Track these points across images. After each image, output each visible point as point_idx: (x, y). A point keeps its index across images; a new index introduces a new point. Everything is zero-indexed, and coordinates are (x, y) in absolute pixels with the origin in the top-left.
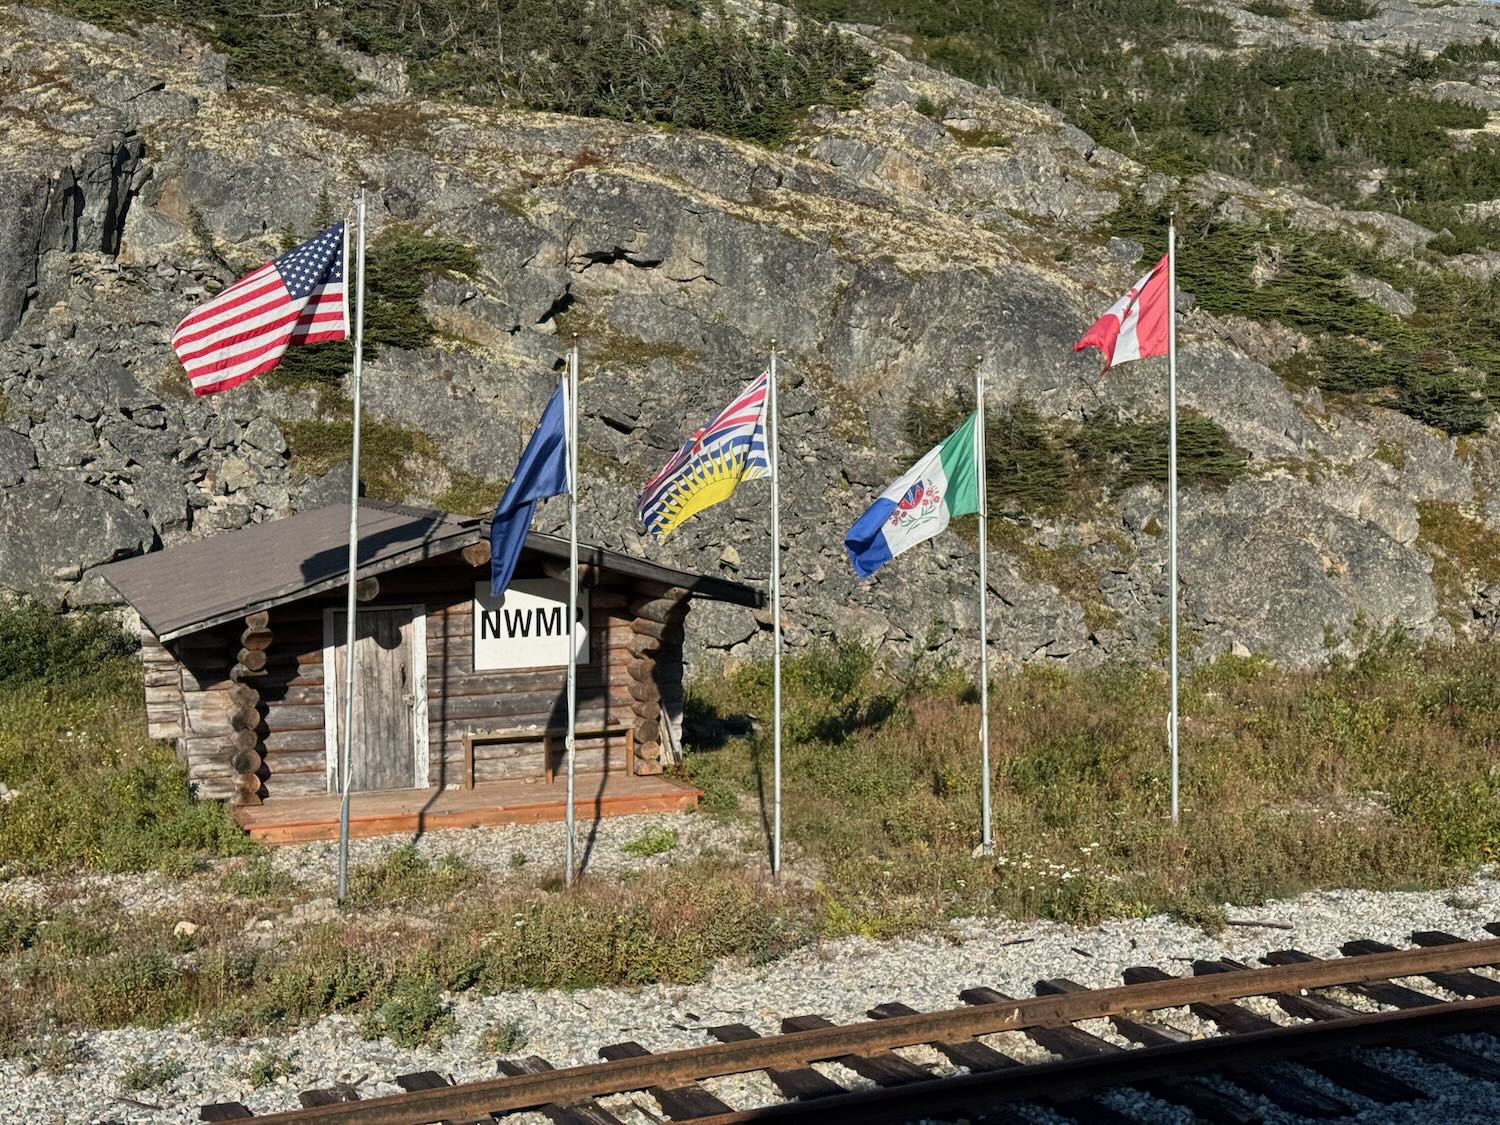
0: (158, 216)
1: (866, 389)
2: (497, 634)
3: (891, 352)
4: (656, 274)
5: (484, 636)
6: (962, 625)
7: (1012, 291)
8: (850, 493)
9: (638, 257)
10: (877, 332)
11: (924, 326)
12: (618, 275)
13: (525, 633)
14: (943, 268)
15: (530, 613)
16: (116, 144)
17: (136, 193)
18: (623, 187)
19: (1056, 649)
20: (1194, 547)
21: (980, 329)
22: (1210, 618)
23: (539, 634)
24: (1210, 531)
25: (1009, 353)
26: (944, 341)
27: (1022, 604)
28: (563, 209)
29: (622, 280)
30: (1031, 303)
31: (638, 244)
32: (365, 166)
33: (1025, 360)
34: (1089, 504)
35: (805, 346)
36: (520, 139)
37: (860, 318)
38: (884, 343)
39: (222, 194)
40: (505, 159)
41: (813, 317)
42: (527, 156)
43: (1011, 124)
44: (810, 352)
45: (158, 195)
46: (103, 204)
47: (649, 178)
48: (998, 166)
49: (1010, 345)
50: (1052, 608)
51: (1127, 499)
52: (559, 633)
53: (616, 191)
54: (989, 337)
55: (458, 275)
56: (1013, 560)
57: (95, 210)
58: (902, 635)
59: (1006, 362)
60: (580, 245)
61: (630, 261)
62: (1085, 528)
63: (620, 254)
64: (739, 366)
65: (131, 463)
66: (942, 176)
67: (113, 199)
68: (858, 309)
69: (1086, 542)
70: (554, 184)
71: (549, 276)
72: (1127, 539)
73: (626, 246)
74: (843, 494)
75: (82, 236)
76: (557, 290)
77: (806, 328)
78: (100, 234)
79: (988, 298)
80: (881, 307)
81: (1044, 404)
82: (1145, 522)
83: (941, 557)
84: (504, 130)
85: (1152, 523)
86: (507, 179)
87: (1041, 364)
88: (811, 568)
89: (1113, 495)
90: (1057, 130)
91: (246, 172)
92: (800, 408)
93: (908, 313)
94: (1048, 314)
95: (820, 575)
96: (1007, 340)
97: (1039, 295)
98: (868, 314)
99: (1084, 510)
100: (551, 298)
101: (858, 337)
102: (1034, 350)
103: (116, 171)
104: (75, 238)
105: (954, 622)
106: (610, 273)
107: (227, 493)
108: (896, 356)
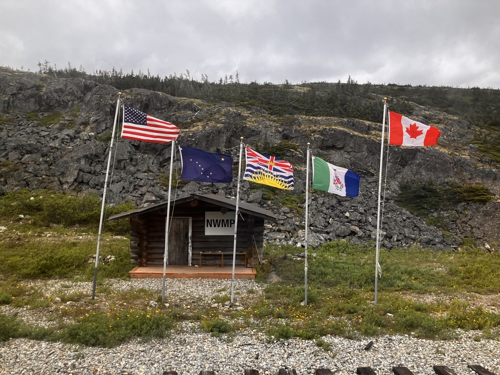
1: (392, 177)
2: (211, 226)
3: (398, 168)
4: (342, 151)
5: (207, 226)
8: (382, 201)
9: (337, 147)
10: (395, 163)
11: (407, 162)
13: (219, 226)
14: (413, 148)
15: (220, 221)
17: (232, 136)
19: (432, 242)
20: (476, 218)
22: (479, 237)
23: (222, 226)
25: (429, 168)
26: (412, 166)
27: (425, 231)
28: (321, 136)
29: (334, 152)
30: (435, 156)
31: (338, 144)
32: (280, 129)
33: (433, 170)
36: (314, 122)
38: (396, 166)
40: (310, 126)
42: (315, 126)
43: (447, 120)
45: (237, 136)
46: (225, 138)
47: (341, 129)
49: (429, 166)
50: (433, 232)
52: (228, 227)
53: (333, 132)
54: (423, 164)
55: (292, 150)
56: (424, 219)
57: (223, 139)
58: (391, 236)
59: (428, 171)
60: (325, 144)
62: (445, 212)
63: (334, 147)
67: (227, 137)
69: (445, 216)
72: (456, 215)
73: (335, 144)
75: (220, 144)
79: (424, 155)
81: (438, 181)
86: (309, 130)
87: (437, 171)
93: (403, 159)
94: (440, 159)
95: (370, 220)
97: (438, 155)
102: (435, 168)
103: (228, 131)
104: (218, 144)
105: (405, 234)
106: (331, 150)
108: (400, 169)
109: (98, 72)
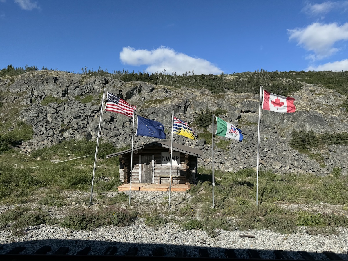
0: (190, 109)
1: (287, 129)
2: (165, 160)
3: (291, 123)
4: (255, 113)
5: (163, 160)
6: (296, 165)
7: (311, 114)
8: (280, 144)
9: (252, 111)
10: (288, 120)
11: (297, 119)
12: (249, 114)
14: (300, 111)
16: (185, 101)
17: (188, 106)
18: (250, 102)
19: (312, 170)
20: (342, 155)
21: (306, 120)
22: (344, 167)
24: (345, 152)
25: (311, 123)
26: (300, 122)
27: (308, 163)
28: (241, 105)
29: (250, 114)
30: (315, 116)
31: (252, 109)
32: (216, 101)
33: (313, 124)
34: (323, 147)
35: (276, 123)
36: (237, 97)
37: (285, 118)
38: (289, 122)
39: (198, 106)
40: (235, 99)
41: (278, 118)
42: (238, 99)
43: (326, 92)
44: (277, 124)
45: (191, 106)
46: (184, 107)
47: (254, 100)
48: (321, 98)
49: (311, 122)
50: (314, 163)
51: (330, 146)
53: (249, 102)
54: (307, 121)
55: (223, 114)
56: (308, 155)
57: (183, 108)
58: (285, 166)
59: (310, 125)
60: (244, 110)
61: (251, 112)
62: (322, 151)
63: (249, 111)
64: (265, 126)
65: (178, 138)
66: (312, 100)
67: (185, 107)
68: (285, 117)
69: (322, 153)
70: (240, 102)
71: (238, 114)
72: (329, 153)
73: (250, 110)
74: (279, 144)
75: (181, 111)
76: (238, 115)
77: (277, 120)
78: (183, 111)
79: (307, 115)
80: (288, 117)
81: (317, 131)
82: (333, 150)
83: (294, 154)
84: (235, 96)
85: (335, 150)
86: (234, 101)
87: (316, 125)
88: (271, 155)
89: (327, 146)
90: (334, 93)
91: (201, 103)
92: (274, 132)
93: (294, 118)
94: (318, 117)
95: (272, 156)
96: (310, 121)
97: (317, 115)
98: (286, 118)
99: (322, 148)
100: (237, 117)
101: (285, 121)
102: (315, 123)
103: (185, 104)
104: (180, 112)
105: (295, 165)
106: (248, 113)
107: (189, 142)
108: (292, 124)
109: (115, 72)
